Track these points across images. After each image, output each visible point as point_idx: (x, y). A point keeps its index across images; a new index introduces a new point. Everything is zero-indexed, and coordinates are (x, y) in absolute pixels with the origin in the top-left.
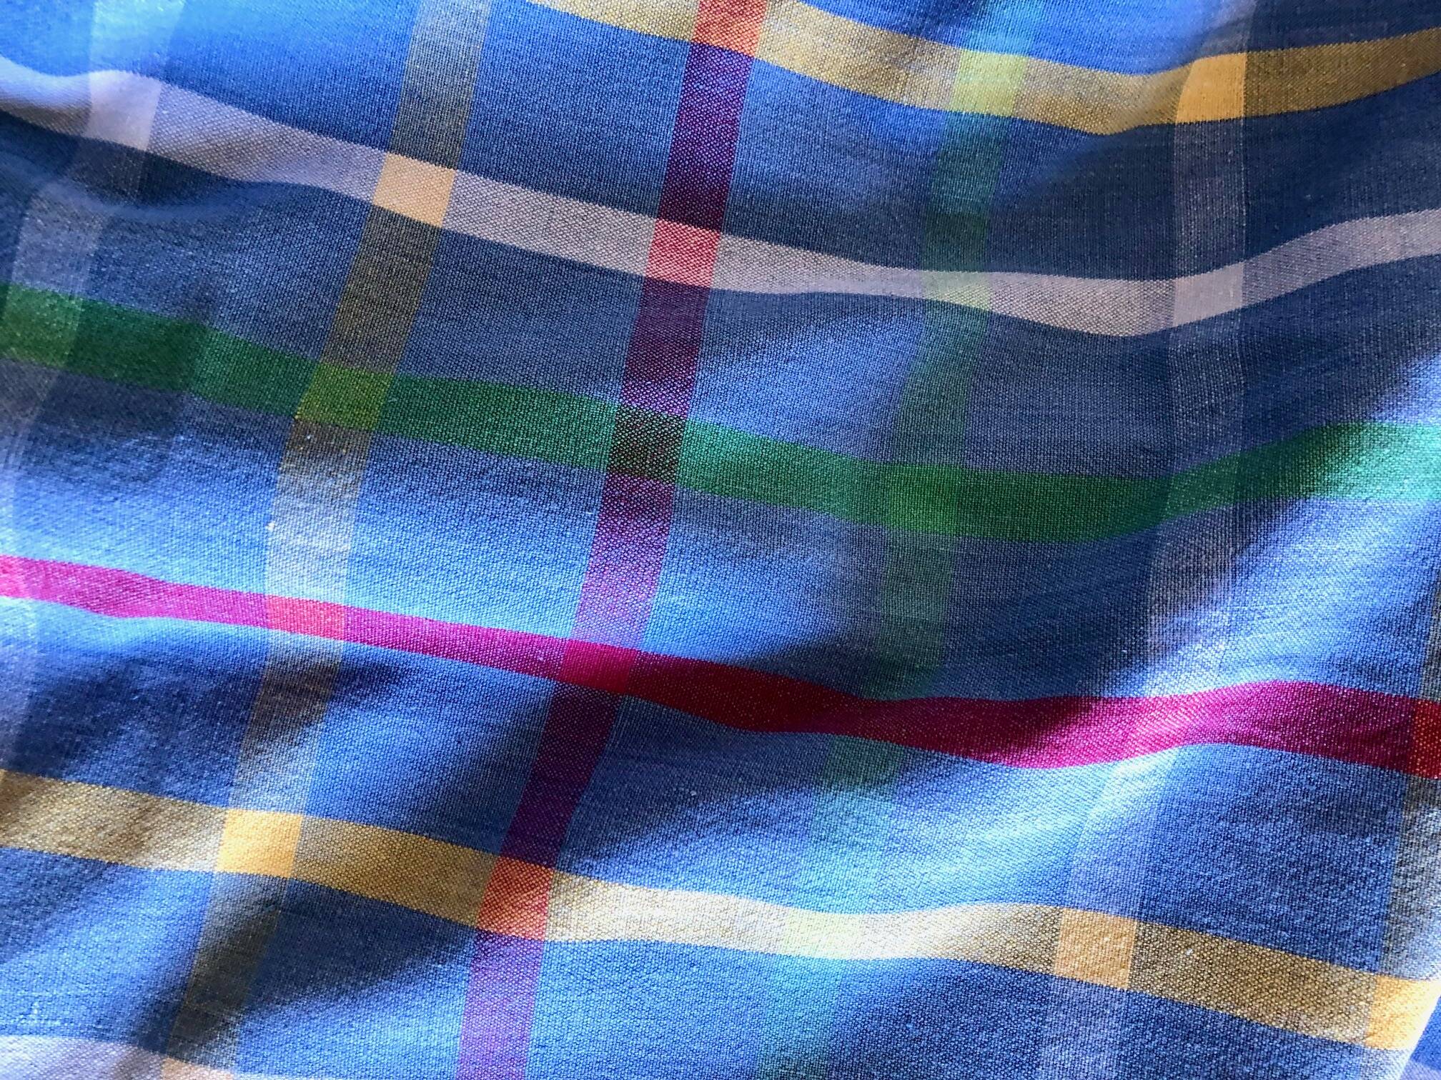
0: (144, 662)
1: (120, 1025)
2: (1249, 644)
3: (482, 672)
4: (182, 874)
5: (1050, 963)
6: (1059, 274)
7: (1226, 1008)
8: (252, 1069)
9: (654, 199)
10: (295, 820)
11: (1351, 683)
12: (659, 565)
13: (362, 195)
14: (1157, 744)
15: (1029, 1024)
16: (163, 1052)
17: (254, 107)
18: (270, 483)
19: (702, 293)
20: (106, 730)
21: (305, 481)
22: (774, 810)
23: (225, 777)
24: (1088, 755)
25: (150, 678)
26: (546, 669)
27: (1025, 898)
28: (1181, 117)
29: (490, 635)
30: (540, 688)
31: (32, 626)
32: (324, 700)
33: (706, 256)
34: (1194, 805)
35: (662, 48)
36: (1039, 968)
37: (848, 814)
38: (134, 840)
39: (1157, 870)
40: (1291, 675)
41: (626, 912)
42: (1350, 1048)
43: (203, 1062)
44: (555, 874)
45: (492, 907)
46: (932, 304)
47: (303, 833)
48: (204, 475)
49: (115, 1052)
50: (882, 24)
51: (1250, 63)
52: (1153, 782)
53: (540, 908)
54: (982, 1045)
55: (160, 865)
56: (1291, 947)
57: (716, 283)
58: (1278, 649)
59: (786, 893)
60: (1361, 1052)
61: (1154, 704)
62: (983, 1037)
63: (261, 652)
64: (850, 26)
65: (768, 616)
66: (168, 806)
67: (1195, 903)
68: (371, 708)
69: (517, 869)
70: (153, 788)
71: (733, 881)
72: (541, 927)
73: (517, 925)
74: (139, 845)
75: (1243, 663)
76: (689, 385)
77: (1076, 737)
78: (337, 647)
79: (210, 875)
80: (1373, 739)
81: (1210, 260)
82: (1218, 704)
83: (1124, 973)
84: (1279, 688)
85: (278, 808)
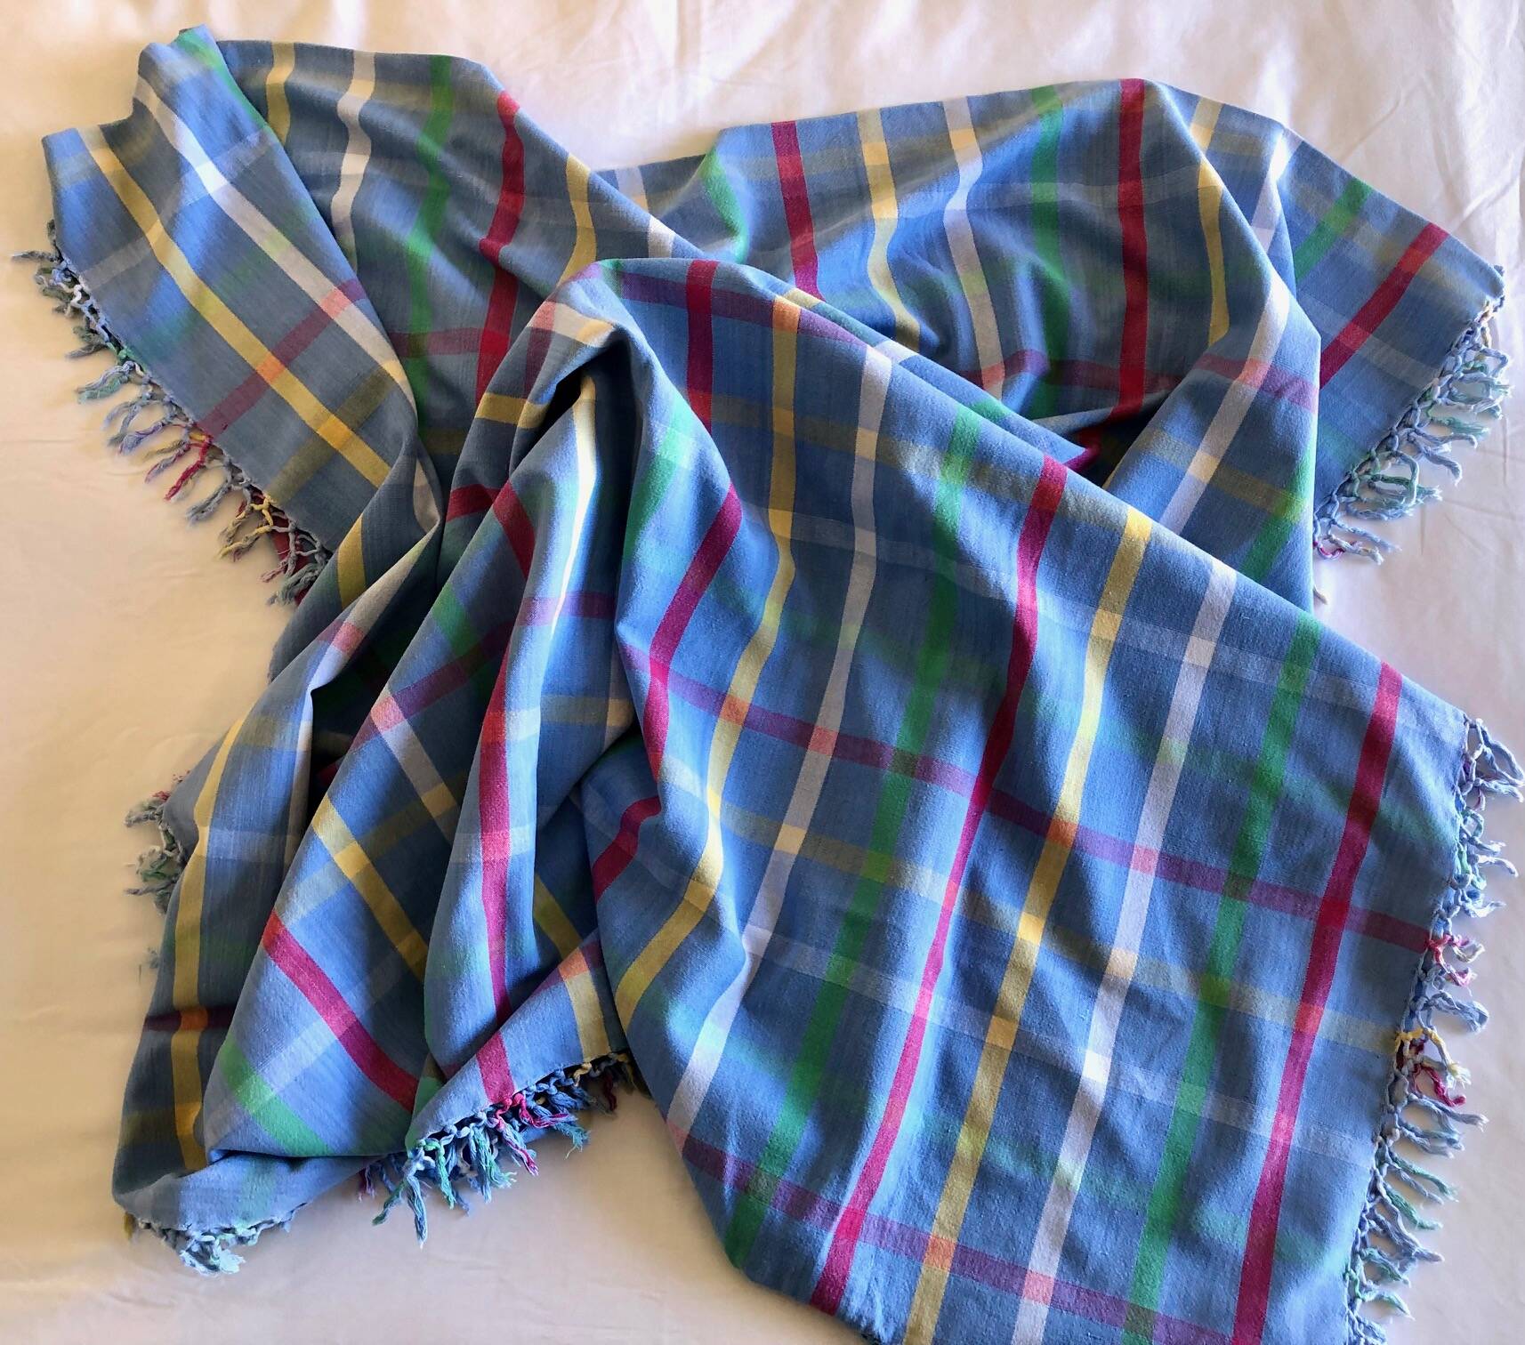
0: (959, 962)
1: (1092, 989)
2: (1003, 564)
3: (977, 837)
4: (1039, 957)
5: (1110, 641)
6: (846, 595)
7: (1131, 584)
8: (1113, 940)
9: (801, 749)
10: (1024, 914)
11: (1021, 526)
12: (949, 764)
13: (793, 859)
14: (1034, 597)
15: (1132, 653)
16: (1103, 973)
17: (756, 893)
18: (907, 892)
19: (840, 736)
20: (983, 978)
21: (908, 880)
22: (1041, 735)
23: (1005, 936)
24: (1034, 623)
25: (965, 961)
26: (979, 813)
27: (1085, 647)
28: (788, 536)
29: (965, 830)
30: (985, 816)
31: (941, 998)
32: (981, 896)
33: (824, 732)
34: (1058, 583)
35: (743, 738)
36: (1112, 645)
37: (1045, 709)
38: (1024, 971)
39: (1080, 600)
40: (1016, 546)
41: (1071, 793)
42: (1148, 546)
43: (1108, 957)
44: (1054, 818)
45: (1064, 842)
46: (856, 651)
47: (1029, 913)
48: (902, 915)
49: (1101, 992)
50: (743, 649)
51: (773, 508)
52: (1048, 598)
53: (1066, 824)
54: (1138, 670)
55: (1034, 963)
56: (1112, 559)
57: (837, 729)
58: (1006, 551)
59: (1071, 736)
60: (1150, 543)
61: (1020, 599)
62: (1135, 669)
63: (960, 919)
64: (741, 662)
65: (971, 727)
66: (1013, 957)
67: (1094, 589)
68: (986, 880)
69: (1051, 832)
70: (1006, 962)
71: (1065, 753)
72: (1073, 825)
73: (1072, 834)
74: (1026, 969)
75: (1010, 565)
76: (882, 745)
77: (1027, 627)
78: (961, 889)
79: (1040, 948)
80: (1042, 522)
81: (851, 537)
82: (1023, 575)
83: (1117, 616)
84: (1020, 550)
85: (1019, 919)
